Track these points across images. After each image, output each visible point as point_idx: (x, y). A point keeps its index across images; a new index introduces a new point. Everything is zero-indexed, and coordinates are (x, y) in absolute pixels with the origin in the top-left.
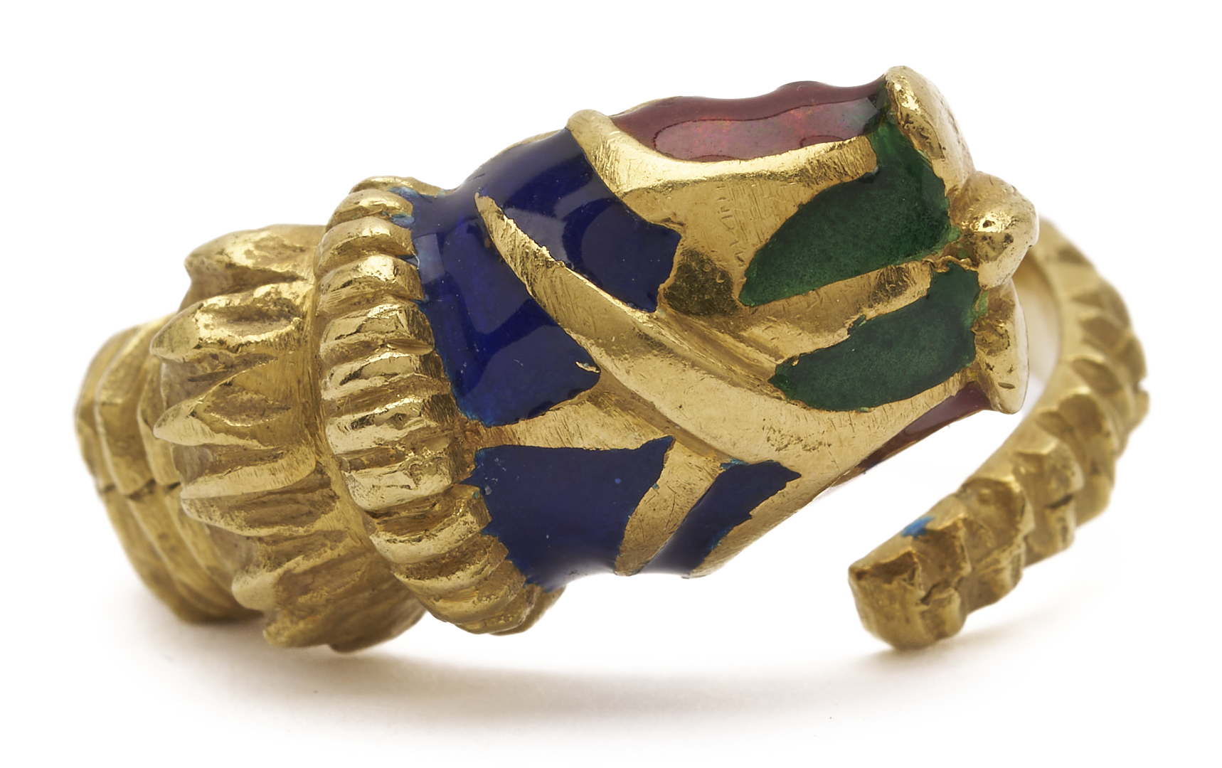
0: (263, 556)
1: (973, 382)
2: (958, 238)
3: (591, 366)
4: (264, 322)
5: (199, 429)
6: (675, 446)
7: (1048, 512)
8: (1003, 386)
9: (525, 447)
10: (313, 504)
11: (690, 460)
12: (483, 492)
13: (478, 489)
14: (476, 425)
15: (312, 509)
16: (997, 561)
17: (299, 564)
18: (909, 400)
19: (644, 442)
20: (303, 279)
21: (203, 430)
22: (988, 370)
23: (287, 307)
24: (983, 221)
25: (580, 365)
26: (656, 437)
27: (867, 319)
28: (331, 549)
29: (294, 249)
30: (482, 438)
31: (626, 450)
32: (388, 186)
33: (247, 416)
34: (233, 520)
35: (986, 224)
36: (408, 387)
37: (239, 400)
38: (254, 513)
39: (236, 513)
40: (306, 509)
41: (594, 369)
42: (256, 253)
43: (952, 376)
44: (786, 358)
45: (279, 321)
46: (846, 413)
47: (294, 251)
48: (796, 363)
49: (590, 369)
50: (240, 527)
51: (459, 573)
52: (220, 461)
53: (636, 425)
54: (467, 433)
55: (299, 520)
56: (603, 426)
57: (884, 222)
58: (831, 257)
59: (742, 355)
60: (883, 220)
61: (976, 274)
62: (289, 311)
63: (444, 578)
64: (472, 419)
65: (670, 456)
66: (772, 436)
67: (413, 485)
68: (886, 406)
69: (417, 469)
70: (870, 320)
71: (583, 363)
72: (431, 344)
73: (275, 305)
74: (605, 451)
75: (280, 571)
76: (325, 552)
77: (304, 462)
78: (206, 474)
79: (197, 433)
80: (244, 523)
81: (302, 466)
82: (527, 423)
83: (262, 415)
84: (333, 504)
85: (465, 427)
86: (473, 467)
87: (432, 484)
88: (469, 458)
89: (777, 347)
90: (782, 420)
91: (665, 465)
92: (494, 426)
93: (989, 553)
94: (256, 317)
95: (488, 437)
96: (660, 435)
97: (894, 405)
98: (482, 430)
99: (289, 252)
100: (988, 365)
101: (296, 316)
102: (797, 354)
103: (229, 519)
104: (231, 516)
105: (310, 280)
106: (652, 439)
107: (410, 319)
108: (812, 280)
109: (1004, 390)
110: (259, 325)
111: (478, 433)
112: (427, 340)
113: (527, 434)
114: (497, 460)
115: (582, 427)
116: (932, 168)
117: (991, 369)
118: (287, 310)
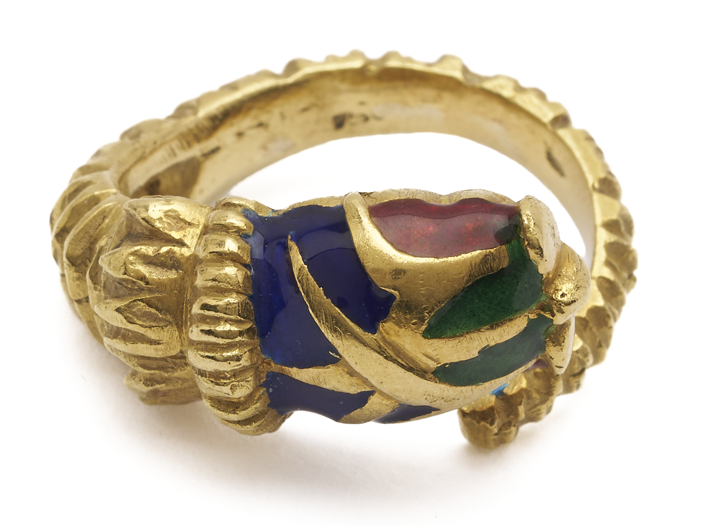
0: (144, 377)
1: (541, 360)
2: (546, 299)
3: (337, 355)
4: (164, 269)
5: (120, 321)
6: (375, 395)
7: (571, 379)
8: (557, 367)
9: (294, 379)
10: (175, 364)
11: (382, 402)
12: (268, 391)
13: (266, 389)
14: (270, 361)
15: (174, 366)
16: (539, 410)
17: (162, 387)
18: (505, 377)
19: (359, 392)
20: (188, 247)
21: (122, 321)
22: (551, 359)
23: (177, 263)
24: (560, 293)
25: (331, 353)
26: (366, 390)
27: (490, 346)
28: (181, 385)
29: (186, 222)
30: (272, 367)
31: (349, 394)
32: (242, 207)
33: (147, 319)
34: (130, 361)
35: (563, 295)
36: (236, 345)
37: (144, 310)
38: (142, 361)
39: (133, 358)
40: (170, 365)
41: (338, 357)
42: (164, 219)
43: (531, 361)
44: (442, 364)
45: (171, 270)
46: (470, 387)
47: (185, 224)
48: (447, 366)
49: (336, 356)
50: (134, 365)
51: (248, 426)
52: (128, 334)
53: (356, 384)
54: (264, 364)
55: (166, 370)
56: (338, 382)
57: (507, 295)
58: (475, 315)
59: (419, 361)
60: (507, 293)
61: (552, 320)
62: (178, 266)
63: (240, 426)
64: (268, 358)
65: (372, 399)
66: (428, 397)
67: (231, 394)
68: (493, 381)
69: (234, 387)
70: (491, 346)
71: (333, 353)
72: (252, 321)
73: (171, 260)
74: (337, 392)
75: (151, 388)
76: (178, 385)
77: (173, 349)
78: (119, 338)
79: (118, 322)
80: (136, 364)
81: (172, 351)
82: (297, 370)
83: (155, 321)
84: (186, 367)
85: (263, 361)
86: (265, 379)
87: (240, 393)
88: (263, 375)
89: (439, 359)
90: (435, 392)
91: (368, 402)
92: (280, 364)
93: (536, 406)
94: (159, 265)
95: (275, 367)
96: (368, 389)
97: (496, 380)
98: (273, 364)
99: (182, 224)
100: (551, 357)
101: (181, 270)
102: (449, 362)
103: (128, 360)
104: (129, 359)
105: (192, 248)
106: (363, 391)
107: (243, 308)
108: (463, 327)
109: (558, 368)
110: (161, 270)
111: (270, 364)
112: (250, 319)
113: (297, 375)
114: (278, 378)
115: (327, 380)
116: (538, 270)
117: (552, 359)
118: (177, 264)
